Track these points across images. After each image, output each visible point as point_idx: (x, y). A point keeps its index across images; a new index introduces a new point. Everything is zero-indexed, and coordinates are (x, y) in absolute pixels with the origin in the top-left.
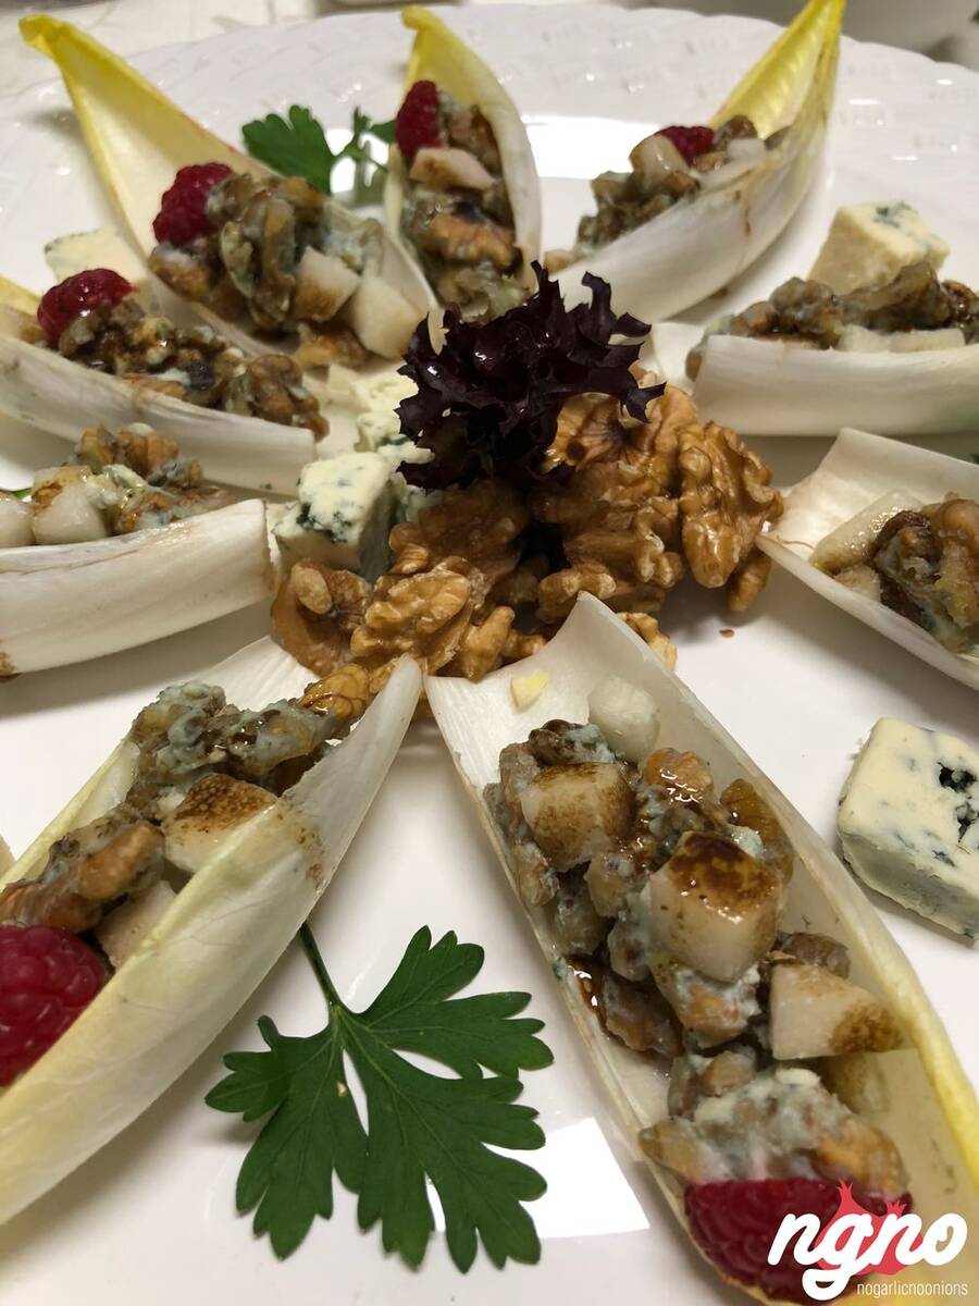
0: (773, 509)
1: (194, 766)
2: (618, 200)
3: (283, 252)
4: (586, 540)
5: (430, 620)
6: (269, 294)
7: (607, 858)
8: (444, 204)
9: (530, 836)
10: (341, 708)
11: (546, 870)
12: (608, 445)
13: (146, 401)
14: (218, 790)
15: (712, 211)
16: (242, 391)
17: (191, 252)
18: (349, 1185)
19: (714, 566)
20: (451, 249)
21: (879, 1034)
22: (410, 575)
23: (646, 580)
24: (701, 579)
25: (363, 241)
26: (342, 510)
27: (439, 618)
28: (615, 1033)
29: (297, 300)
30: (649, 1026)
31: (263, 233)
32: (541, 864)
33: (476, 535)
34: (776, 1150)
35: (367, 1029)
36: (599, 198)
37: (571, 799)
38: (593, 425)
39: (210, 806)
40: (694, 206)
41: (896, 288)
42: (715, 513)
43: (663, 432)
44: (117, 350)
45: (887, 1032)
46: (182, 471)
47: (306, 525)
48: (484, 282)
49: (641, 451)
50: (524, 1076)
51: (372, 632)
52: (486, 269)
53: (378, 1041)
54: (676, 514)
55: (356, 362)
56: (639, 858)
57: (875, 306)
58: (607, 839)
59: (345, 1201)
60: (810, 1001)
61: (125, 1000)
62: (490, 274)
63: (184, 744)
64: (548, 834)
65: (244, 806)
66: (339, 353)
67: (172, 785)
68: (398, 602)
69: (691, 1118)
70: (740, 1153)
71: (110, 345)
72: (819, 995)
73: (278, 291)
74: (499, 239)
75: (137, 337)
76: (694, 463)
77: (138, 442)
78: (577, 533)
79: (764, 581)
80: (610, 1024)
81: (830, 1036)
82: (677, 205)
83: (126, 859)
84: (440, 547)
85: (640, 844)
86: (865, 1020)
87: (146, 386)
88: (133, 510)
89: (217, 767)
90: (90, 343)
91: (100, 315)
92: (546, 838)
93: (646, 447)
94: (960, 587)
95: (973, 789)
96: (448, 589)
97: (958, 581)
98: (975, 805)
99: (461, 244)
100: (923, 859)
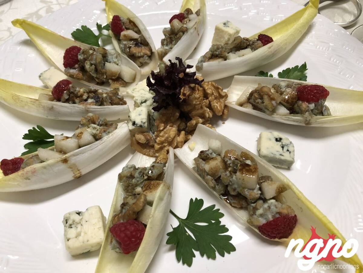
0: (226, 96)
1: (142, 181)
2: (170, 35)
3: (101, 65)
4: (194, 113)
5: (171, 138)
6: (100, 75)
7: (224, 174)
9: (208, 174)
10: (164, 161)
11: (213, 180)
12: (190, 91)
13: (88, 108)
14: (149, 184)
15: (191, 34)
16: (107, 100)
17: (75, 69)
19: (220, 111)
20: (137, 55)
21: (283, 189)
23: (207, 118)
24: (218, 114)
25: (117, 57)
26: (142, 121)
28: (234, 206)
29: (107, 75)
30: (241, 202)
31: (96, 62)
32: (212, 179)
33: (172, 118)
34: (273, 214)
35: (188, 221)
36: (165, 35)
37: (215, 165)
38: (186, 88)
40: (188, 33)
41: (235, 42)
42: (216, 100)
44: (75, 98)
46: (103, 121)
47: (135, 125)
48: (146, 60)
50: (220, 220)
51: (158, 144)
52: (146, 57)
53: (190, 223)
54: (209, 102)
55: (124, 85)
56: (230, 172)
58: (223, 170)
59: (197, 253)
60: (270, 187)
61: (151, 228)
62: (147, 58)
63: (139, 177)
64: (212, 173)
66: (121, 84)
67: (137, 186)
68: (162, 136)
69: (256, 215)
71: (72, 97)
72: (272, 185)
73: (103, 74)
74: (146, 49)
75: (79, 94)
76: (209, 91)
77: (92, 118)
78: (191, 112)
79: (228, 111)
80: (233, 205)
81: (275, 192)
82: (185, 34)
84: (166, 123)
85: (229, 169)
86: (280, 187)
87: (86, 105)
88: (99, 133)
89: (146, 180)
90: (69, 98)
91: (68, 91)
92: (211, 174)
93: (197, 90)
94: (269, 103)
95: (282, 141)
96: (172, 131)
97: (268, 102)
98: (284, 144)
99: (139, 53)
100: (278, 156)
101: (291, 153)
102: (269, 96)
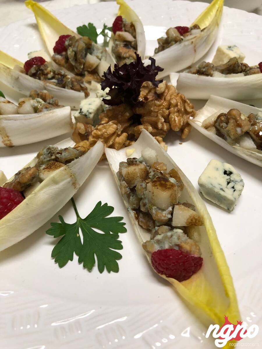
0: (193, 113)
1: (48, 159)
2: (163, 44)
3: (82, 54)
4: (146, 118)
5: (106, 134)
6: (78, 64)
7: (140, 184)
8: (122, 44)
9: (124, 180)
10: (82, 149)
11: (127, 187)
12: (154, 98)
13: (46, 86)
14: (53, 164)
15: (185, 46)
16: (69, 84)
17: (62, 55)
18: (77, 254)
19: (176, 125)
20: (122, 55)
21: (197, 221)
22: (103, 124)
23: (160, 128)
24: (173, 129)
25: (102, 53)
26: (89, 110)
27: (108, 133)
28: (141, 225)
29: (85, 66)
30: (148, 223)
31: (77, 50)
32: (126, 186)
33: (120, 116)
34: (171, 245)
36: (159, 43)
37: (133, 170)
38: (150, 93)
39: (51, 167)
40: (181, 44)
41: (228, 64)
42: (178, 113)
43: (168, 95)
44: (41, 75)
45: (199, 221)
46: (54, 101)
47: (81, 113)
49: (162, 100)
50: (119, 234)
51: (94, 137)
53: (87, 225)
54: (168, 113)
55: (98, 81)
57: (223, 68)
58: (140, 179)
59: (76, 258)
60: (181, 212)
61: (27, 204)
63: (46, 154)
64: (127, 179)
65: (58, 167)
66: (94, 78)
67: (43, 164)
68: (100, 130)
69: (154, 239)
70: (163, 246)
71: (40, 74)
72: (183, 211)
73: (81, 63)
75: (46, 72)
76: (173, 102)
77: (44, 94)
78: (144, 117)
79: (190, 131)
81: (186, 221)
82: (176, 44)
83: (30, 174)
84: (110, 119)
86: (194, 218)
87: (47, 82)
88: (41, 108)
89: (53, 160)
90: (35, 73)
91: (38, 67)
93: (163, 99)
94: (232, 129)
95: (232, 175)
96: (111, 127)
97: (232, 127)
98: (232, 179)
99: (124, 54)
100: (217, 190)
101: (235, 191)
102: (236, 121)
